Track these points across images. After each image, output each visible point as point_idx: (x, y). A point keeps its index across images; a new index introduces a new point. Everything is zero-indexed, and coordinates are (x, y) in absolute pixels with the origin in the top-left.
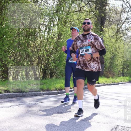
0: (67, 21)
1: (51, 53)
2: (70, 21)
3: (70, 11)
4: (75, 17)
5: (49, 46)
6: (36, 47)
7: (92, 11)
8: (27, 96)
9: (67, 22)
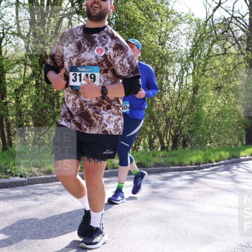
0: (206, 68)
1: (184, 113)
2: (211, 69)
3: (210, 55)
4: (217, 63)
5: (181, 104)
6: (163, 105)
7: (242, 54)
8: (152, 173)
9: (207, 70)
